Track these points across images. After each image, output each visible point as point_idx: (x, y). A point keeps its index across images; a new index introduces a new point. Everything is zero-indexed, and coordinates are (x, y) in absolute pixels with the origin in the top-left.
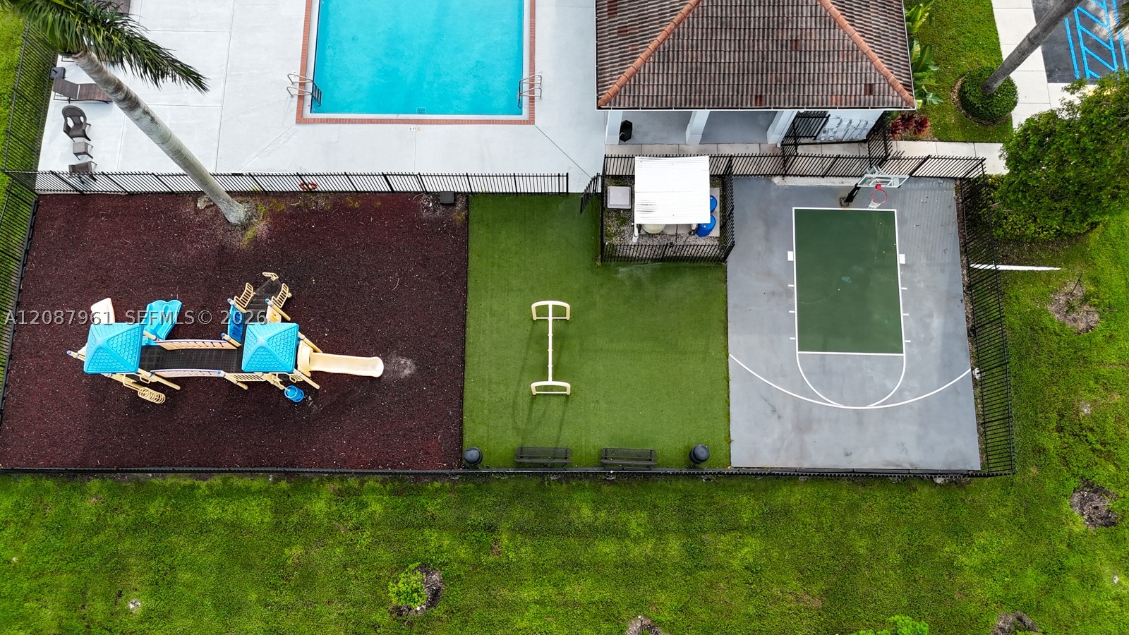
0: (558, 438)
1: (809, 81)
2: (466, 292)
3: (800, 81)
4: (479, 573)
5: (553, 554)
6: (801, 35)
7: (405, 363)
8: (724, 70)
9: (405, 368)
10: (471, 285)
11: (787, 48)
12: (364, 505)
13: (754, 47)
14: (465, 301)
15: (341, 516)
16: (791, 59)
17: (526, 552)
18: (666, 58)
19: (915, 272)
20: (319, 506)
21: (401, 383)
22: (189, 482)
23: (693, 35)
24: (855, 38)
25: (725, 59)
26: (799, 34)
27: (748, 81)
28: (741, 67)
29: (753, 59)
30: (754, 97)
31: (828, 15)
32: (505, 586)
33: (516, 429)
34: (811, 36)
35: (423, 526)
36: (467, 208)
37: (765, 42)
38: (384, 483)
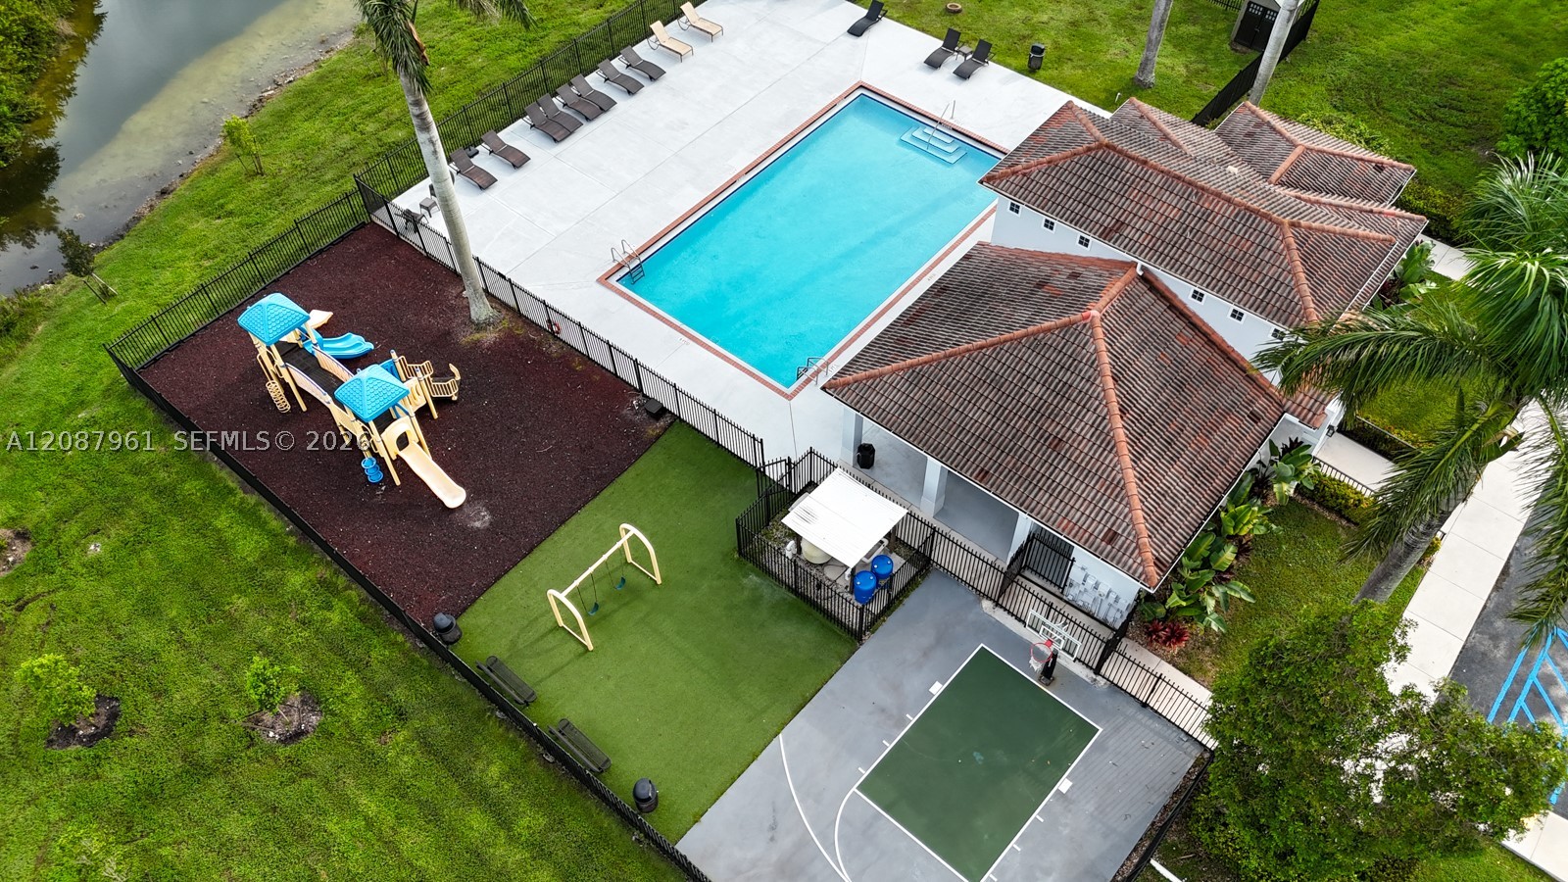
0: (541, 681)
1: (1049, 488)
2: (595, 495)
3: (1038, 482)
4: (350, 746)
5: (426, 786)
6: (1069, 438)
7: (484, 516)
8: (966, 425)
9: (478, 520)
10: (606, 493)
11: (1045, 441)
12: (329, 607)
13: (1011, 420)
14: (586, 502)
15: (302, 603)
16: (1043, 455)
17: (406, 763)
18: (916, 380)
19: (1070, 811)
20: (296, 579)
21: (464, 529)
22: (232, 485)
23: (957, 375)
24: (1127, 473)
25: (974, 415)
26: (1068, 435)
27: (983, 450)
28: (985, 432)
29: (1003, 432)
30: (979, 468)
31: (1111, 434)
32: (356, 777)
33: (513, 643)
34: (1079, 444)
35: (352, 666)
36: (665, 430)
37: (1027, 423)
38: (363, 601)
